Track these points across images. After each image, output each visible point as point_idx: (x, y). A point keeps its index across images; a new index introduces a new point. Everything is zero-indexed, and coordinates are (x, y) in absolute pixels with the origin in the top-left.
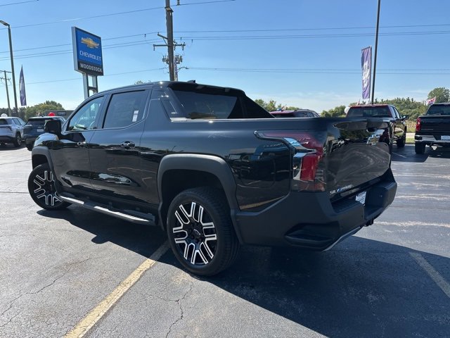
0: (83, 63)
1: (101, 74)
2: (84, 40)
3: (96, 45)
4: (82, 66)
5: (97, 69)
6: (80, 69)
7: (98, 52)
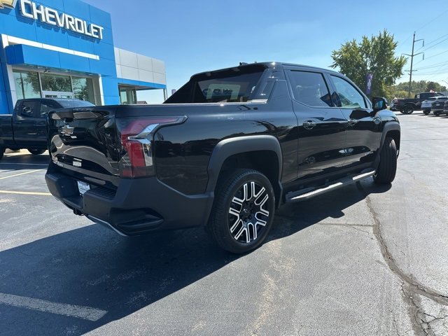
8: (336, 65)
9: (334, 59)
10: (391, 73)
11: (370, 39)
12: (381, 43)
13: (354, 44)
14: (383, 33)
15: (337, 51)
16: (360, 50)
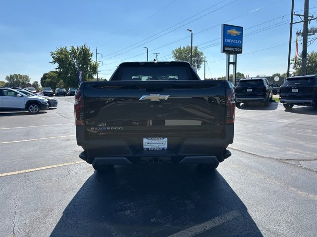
0: (227, 47)
1: (241, 52)
2: (229, 31)
3: (238, 33)
4: (226, 49)
5: (237, 50)
6: (224, 51)
7: (240, 37)
8: (55, 62)
9: (53, 57)
10: (91, 72)
11: (76, 48)
12: (83, 51)
13: (65, 49)
14: (83, 45)
15: (54, 52)
16: (71, 54)
